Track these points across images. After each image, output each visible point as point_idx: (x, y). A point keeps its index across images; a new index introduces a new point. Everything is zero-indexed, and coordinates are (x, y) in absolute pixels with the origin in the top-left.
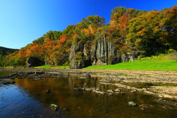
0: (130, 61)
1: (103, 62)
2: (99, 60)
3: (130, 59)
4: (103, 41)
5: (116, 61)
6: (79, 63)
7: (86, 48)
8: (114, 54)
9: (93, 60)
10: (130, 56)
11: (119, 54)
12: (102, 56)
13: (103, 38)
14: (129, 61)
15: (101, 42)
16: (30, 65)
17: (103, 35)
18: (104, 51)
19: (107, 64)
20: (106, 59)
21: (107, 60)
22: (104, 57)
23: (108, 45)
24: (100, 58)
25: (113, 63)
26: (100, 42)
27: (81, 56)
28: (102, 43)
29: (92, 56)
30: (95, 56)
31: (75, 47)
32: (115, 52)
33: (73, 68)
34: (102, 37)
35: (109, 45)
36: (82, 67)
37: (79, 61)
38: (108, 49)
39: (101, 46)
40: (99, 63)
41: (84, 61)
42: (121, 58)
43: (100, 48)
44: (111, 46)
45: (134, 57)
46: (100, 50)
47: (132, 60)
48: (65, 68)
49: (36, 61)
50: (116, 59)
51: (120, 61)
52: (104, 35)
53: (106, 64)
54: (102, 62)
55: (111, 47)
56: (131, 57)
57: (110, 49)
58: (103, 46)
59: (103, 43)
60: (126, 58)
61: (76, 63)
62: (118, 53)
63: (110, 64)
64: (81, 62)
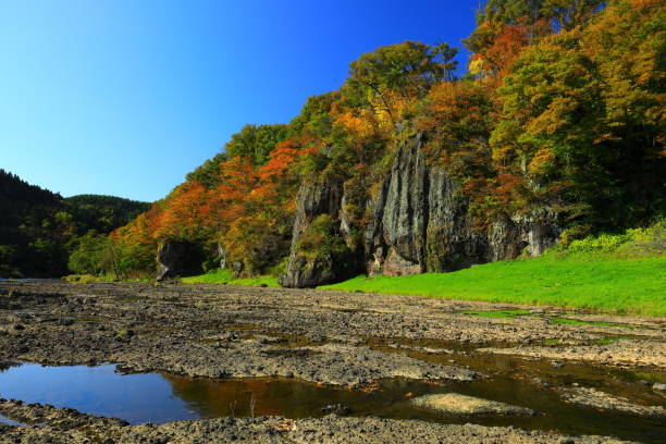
0: (529, 254)
1: (407, 259)
2: (393, 252)
3: (528, 248)
4: (412, 164)
5: (462, 254)
6: (310, 266)
7: (347, 199)
8: (452, 223)
9: (373, 249)
10: (528, 232)
11: (476, 221)
12: (402, 231)
13: (414, 151)
14: (524, 254)
15: (404, 169)
16: (166, 269)
17: (415, 136)
18: (410, 211)
19: (424, 270)
20: (418, 246)
21: (422, 250)
22: (409, 238)
23: (432, 181)
24: (395, 244)
25: (449, 265)
26: (398, 168)
27: (323, 234)
28: (407, 171)
29: (368, 235)
30: (379, 231)
31: (308, 197)
32: (460, 212)
33: (289, 287)
34: (411, 144)
35: (436, 183)
36: (321, 280)
37: (313, 255)
38: (426, 202)
39: (400, 189)
40: (393, 266)
41: (334, 256)
42: (487, 242)
43: (396, 194)
44: (440, 184)
45: (541, 238)
46: (398, 204)
47: (535, 252)
48: (265, 286)
49: (189, 256)
50: (460, 247)
51: (481, 254)
52: (419, 136)
53: (418, 268)
54: (404, 261)
55: (439, 192)
56: (531, 234)
57: (436, 197)
58: (410, 186)
59: (411, 173)
60: (507, 241)
61: (299, 265)
62: (475, 214)
63: (434, 270)
64: (317, 262)
